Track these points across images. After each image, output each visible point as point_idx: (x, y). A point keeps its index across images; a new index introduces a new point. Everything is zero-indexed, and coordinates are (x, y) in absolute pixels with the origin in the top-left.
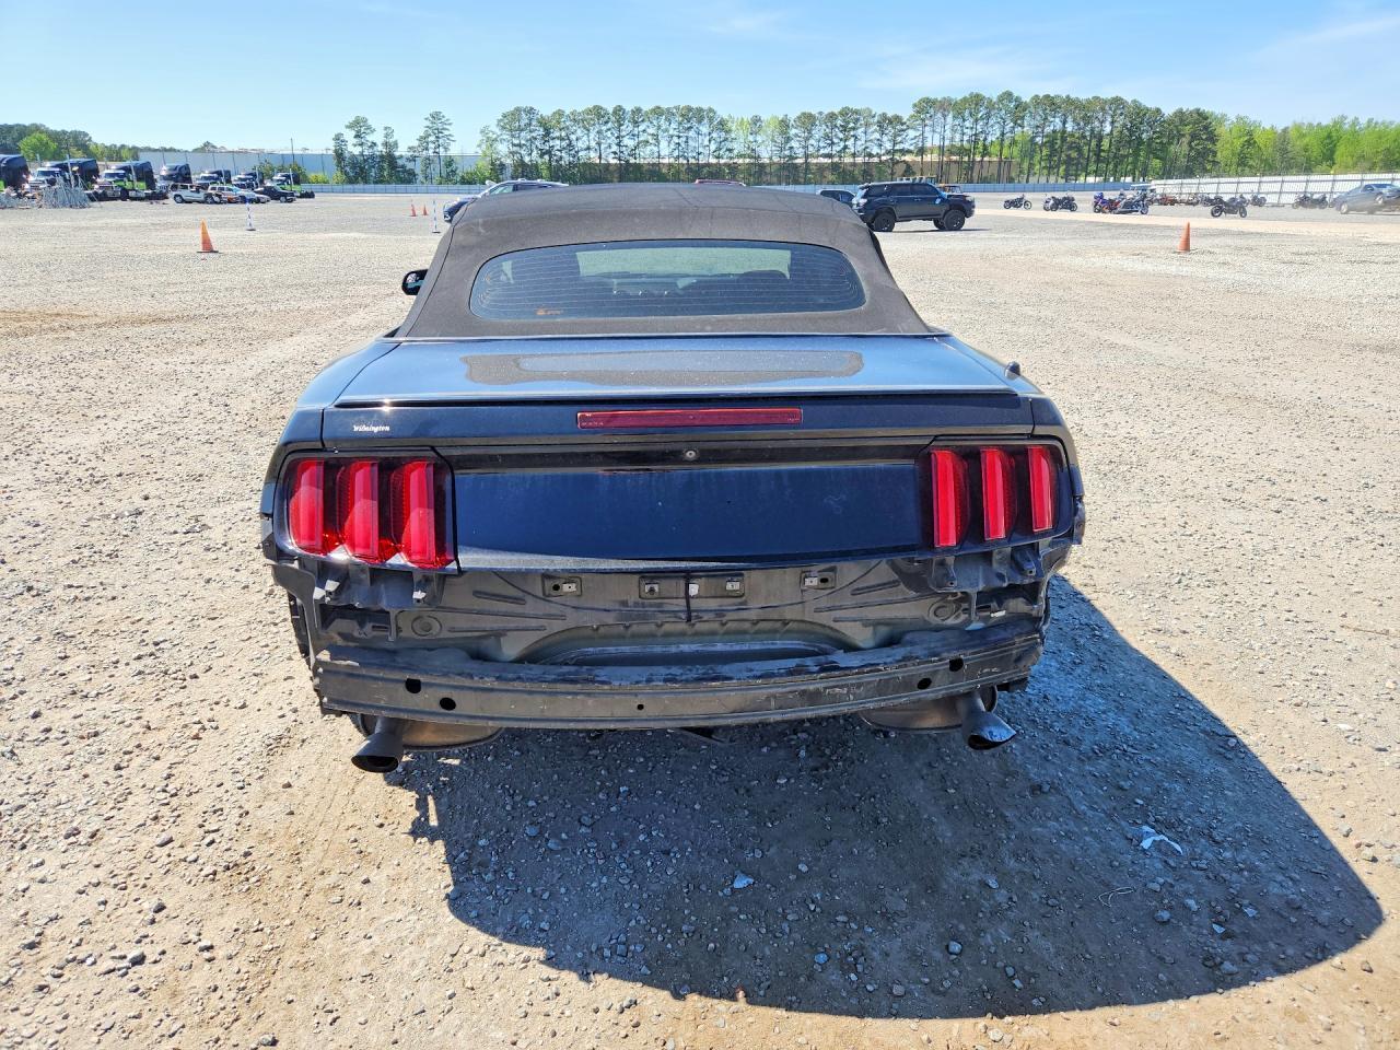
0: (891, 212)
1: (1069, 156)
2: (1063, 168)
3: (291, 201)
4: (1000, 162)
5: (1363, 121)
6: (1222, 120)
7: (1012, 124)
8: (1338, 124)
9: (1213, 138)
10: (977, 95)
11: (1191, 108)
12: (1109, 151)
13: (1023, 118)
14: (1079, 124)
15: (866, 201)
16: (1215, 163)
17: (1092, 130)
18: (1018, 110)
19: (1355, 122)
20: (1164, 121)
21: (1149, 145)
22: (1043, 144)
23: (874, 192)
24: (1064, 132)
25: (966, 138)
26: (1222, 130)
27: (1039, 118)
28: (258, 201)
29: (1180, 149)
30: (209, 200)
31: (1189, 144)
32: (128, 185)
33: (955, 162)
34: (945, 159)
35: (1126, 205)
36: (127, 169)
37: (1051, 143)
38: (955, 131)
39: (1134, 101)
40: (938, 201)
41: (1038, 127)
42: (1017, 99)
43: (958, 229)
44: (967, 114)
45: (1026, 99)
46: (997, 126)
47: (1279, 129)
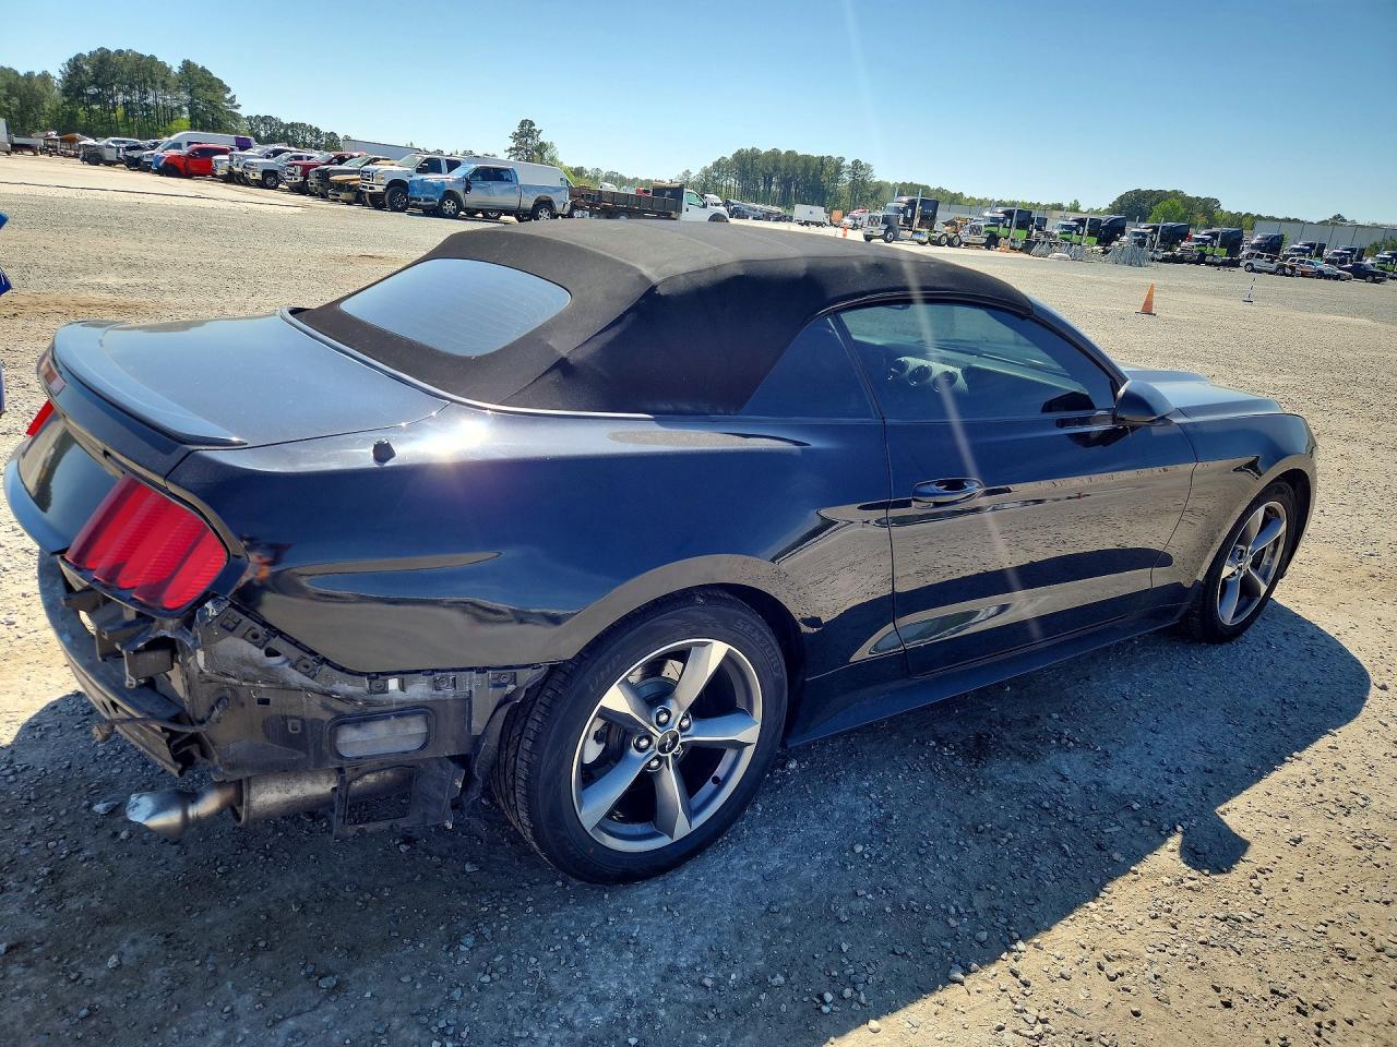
3: (1378, 282)
28: (1337, 277)
30: (1280, 271)
32: (1209, 250)
36: (1215, 236)
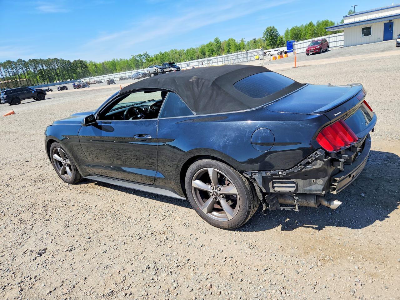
0: (17, 98)
1: (48, 76)
2: (48, 79)
4: (26, 80)
5: (119, 59)
6: (86, 62)
7: (25, 69)
8: (114, 60)
9: (87, 67)
10: (9, 61)
11: (78, 60)
12: (60, 73)
13: (28, 66)
14: (47, 67)
15: (6, 96)
16: (90, 73)
17: (52, 68)
18: (26, 64)
19: (117, 60)
20: (72, 64)
21: (71, 71)
22: (38, 74)
23: (8, 92)
24: (43, 69)
25: (11, 74)
26: (88, 64)
27: (33, 66)
29: (79, 70)
31: (81, 69)
33: (11, 82)
34: (6, 82)
35: (83, 86)
37: (41, 73)
38: (6, 73)
39: (61, 59)
40: (33, 92)
41: (34, 69)
42: (24, 61)
43: (44, 99)
44: (8, 66)
45: (27, 60)
46: (20, 70)
47: (101, 63)
